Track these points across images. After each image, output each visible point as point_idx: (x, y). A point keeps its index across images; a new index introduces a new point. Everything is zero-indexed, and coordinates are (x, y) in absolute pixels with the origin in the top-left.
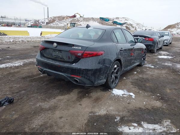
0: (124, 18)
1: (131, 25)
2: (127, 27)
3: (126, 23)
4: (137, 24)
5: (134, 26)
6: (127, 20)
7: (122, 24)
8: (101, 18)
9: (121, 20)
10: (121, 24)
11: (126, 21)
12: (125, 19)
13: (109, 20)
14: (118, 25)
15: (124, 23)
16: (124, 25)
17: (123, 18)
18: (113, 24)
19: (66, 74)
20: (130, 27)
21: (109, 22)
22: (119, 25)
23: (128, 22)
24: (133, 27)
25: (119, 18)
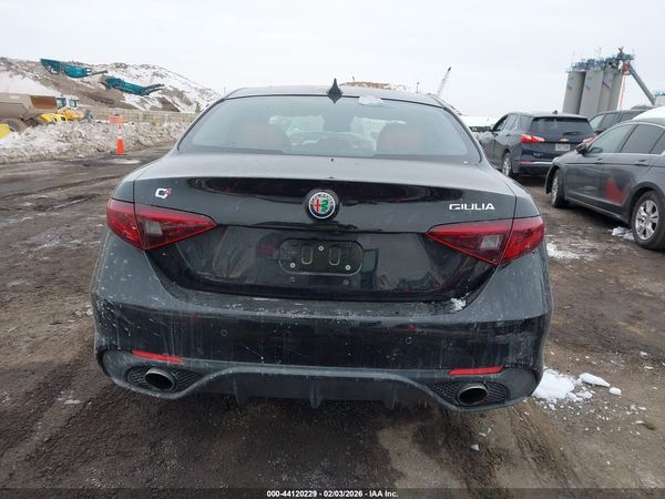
0: (148, 67)
1: (180, 94)
2: (163, 102)
3: (159, 85)
4: (202, 92)
5: (191, 100)
6: (162, 76)
7: (145, 89)
8: (45, 63)
9: (137, 72)
10: (140, 91)
11: (157, 81)
12: (150, 72)
13: (84, 73)
14: (126, 91)
15: (154, 88)
16: (152, 95)
17: (142, 66)
18: (108, 87)
19: (419, 373)
20: (177, 100)
21: (86, 79)
22: (131, 93)
23: (169, 83)
24: (189, 104)
25: (126, 67)
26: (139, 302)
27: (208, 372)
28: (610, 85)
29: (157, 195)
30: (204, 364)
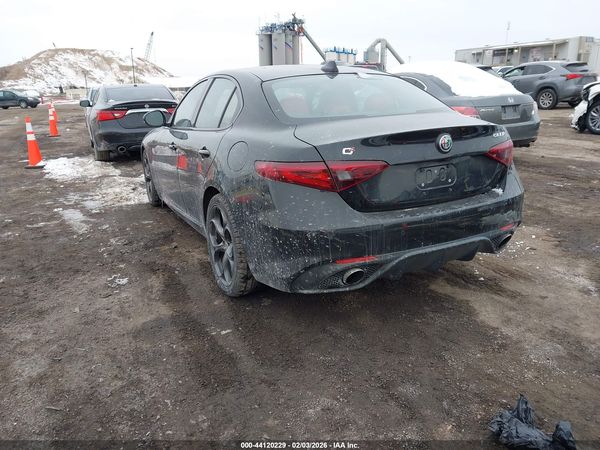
26: (347, 226)
27: (391, 260)
28: (290, 44)
29: (344, 152)
30: (390, 256)
